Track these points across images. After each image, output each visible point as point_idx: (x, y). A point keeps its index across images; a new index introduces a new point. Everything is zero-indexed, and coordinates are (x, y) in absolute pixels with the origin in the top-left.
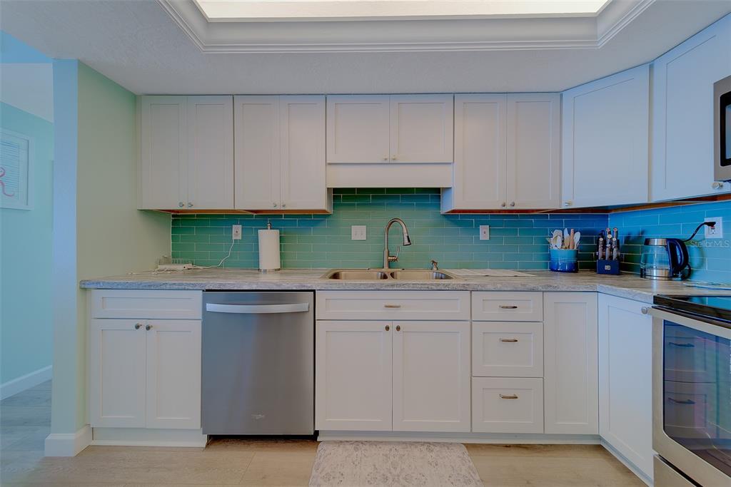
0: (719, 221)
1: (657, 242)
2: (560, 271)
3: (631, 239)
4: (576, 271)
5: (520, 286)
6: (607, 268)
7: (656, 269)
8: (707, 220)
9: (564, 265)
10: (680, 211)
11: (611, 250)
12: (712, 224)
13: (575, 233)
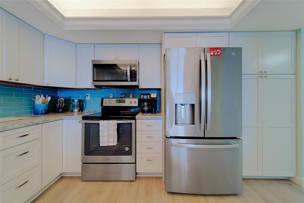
0: (89, 95)
1: (76, 101)
2: (40, 114)
3: (66, 100)
4: (48, 113)
5: (30, 123)
6: (60, 110)
7: (76, 109)
8: (87, 95)
9: (42, 111)
10: (80, 92)
11: (62, 104)
12: (88, 96)
13: (48, 97)
